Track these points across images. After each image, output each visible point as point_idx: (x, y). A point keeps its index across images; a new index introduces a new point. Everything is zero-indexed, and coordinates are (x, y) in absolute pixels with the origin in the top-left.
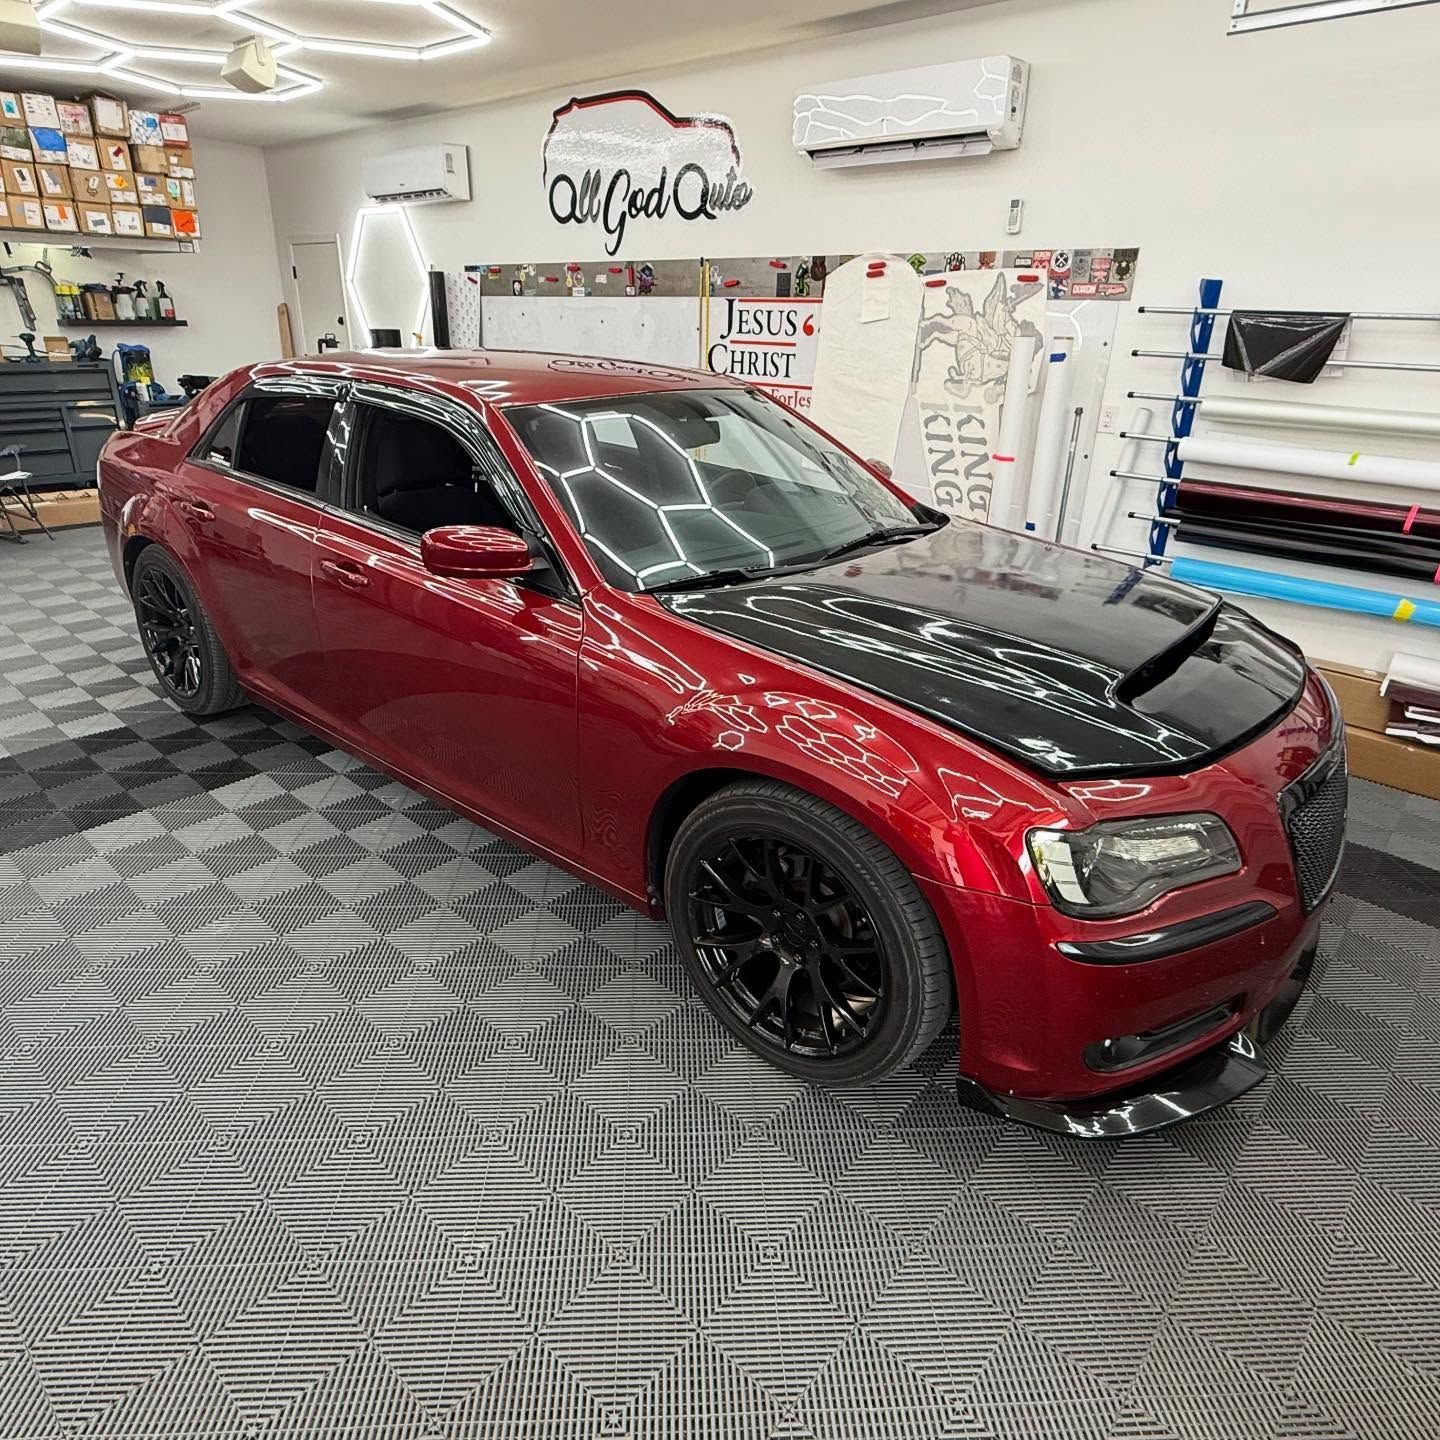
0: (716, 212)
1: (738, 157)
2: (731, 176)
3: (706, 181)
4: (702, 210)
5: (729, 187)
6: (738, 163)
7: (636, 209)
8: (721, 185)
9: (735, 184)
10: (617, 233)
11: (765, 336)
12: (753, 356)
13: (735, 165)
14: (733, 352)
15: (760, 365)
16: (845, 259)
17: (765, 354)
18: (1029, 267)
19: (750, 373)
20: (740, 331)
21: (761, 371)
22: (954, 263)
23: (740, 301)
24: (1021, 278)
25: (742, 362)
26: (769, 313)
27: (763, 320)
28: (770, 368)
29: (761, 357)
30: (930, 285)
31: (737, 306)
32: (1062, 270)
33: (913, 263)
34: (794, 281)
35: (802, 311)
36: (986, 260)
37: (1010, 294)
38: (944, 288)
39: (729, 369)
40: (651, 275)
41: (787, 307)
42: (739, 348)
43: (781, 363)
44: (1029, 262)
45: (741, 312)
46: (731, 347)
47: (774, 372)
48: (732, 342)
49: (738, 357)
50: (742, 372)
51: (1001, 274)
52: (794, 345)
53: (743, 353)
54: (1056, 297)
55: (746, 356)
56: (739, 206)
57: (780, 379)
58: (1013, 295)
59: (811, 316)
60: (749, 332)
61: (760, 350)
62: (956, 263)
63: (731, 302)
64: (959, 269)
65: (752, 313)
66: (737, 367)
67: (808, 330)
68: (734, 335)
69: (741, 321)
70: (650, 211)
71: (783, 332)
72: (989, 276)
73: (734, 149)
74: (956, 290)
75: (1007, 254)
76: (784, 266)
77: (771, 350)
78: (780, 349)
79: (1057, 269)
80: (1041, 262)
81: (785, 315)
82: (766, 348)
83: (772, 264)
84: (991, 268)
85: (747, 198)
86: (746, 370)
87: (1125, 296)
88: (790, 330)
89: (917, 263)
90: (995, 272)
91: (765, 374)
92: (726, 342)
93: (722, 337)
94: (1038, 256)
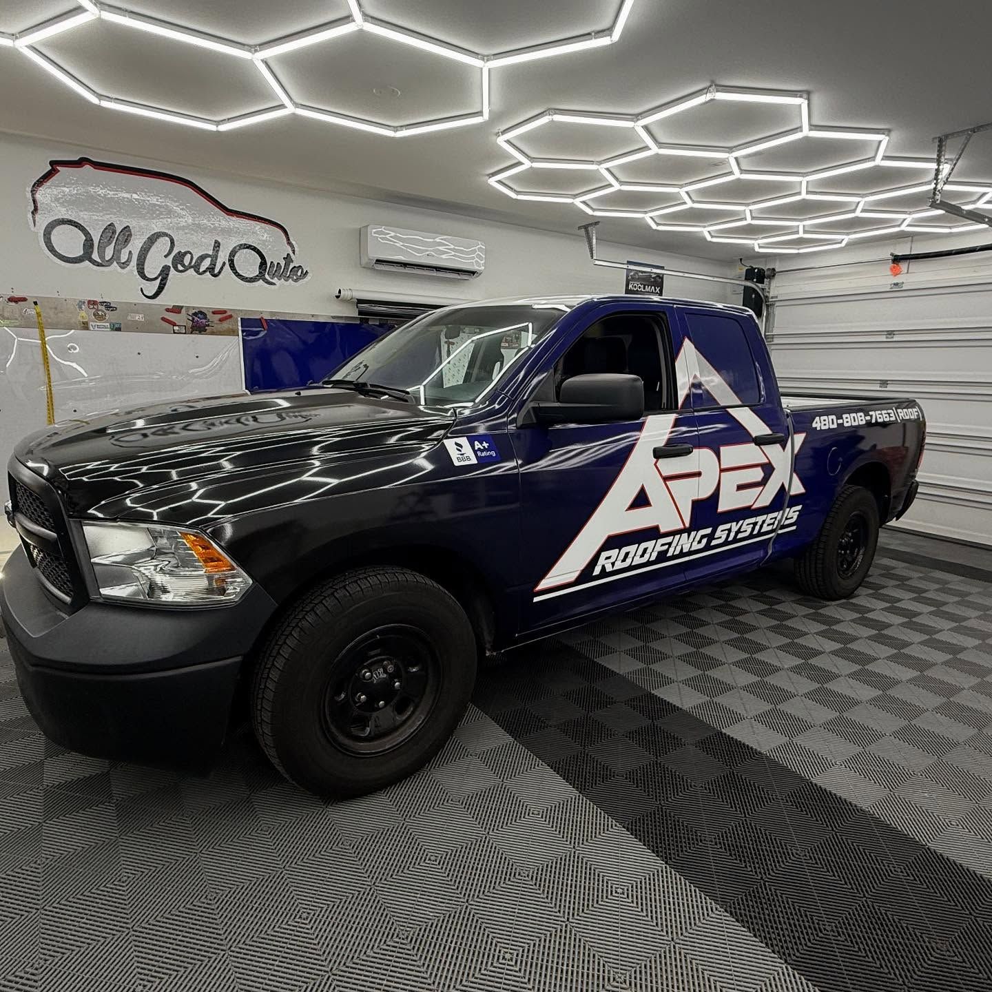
0: (276, 281)
2: (288, 259)
3: (263, 258)
4: (261, 276)
5: (287, 265)
7: (183, 265)
8: (278, 263)
9: (292, 266)
10: (158, 281)
13: (291, 254)
40: (206, 318)
56: (298, 280)
70: (201, 270)
73: (289, 243)
85: (304, 275)
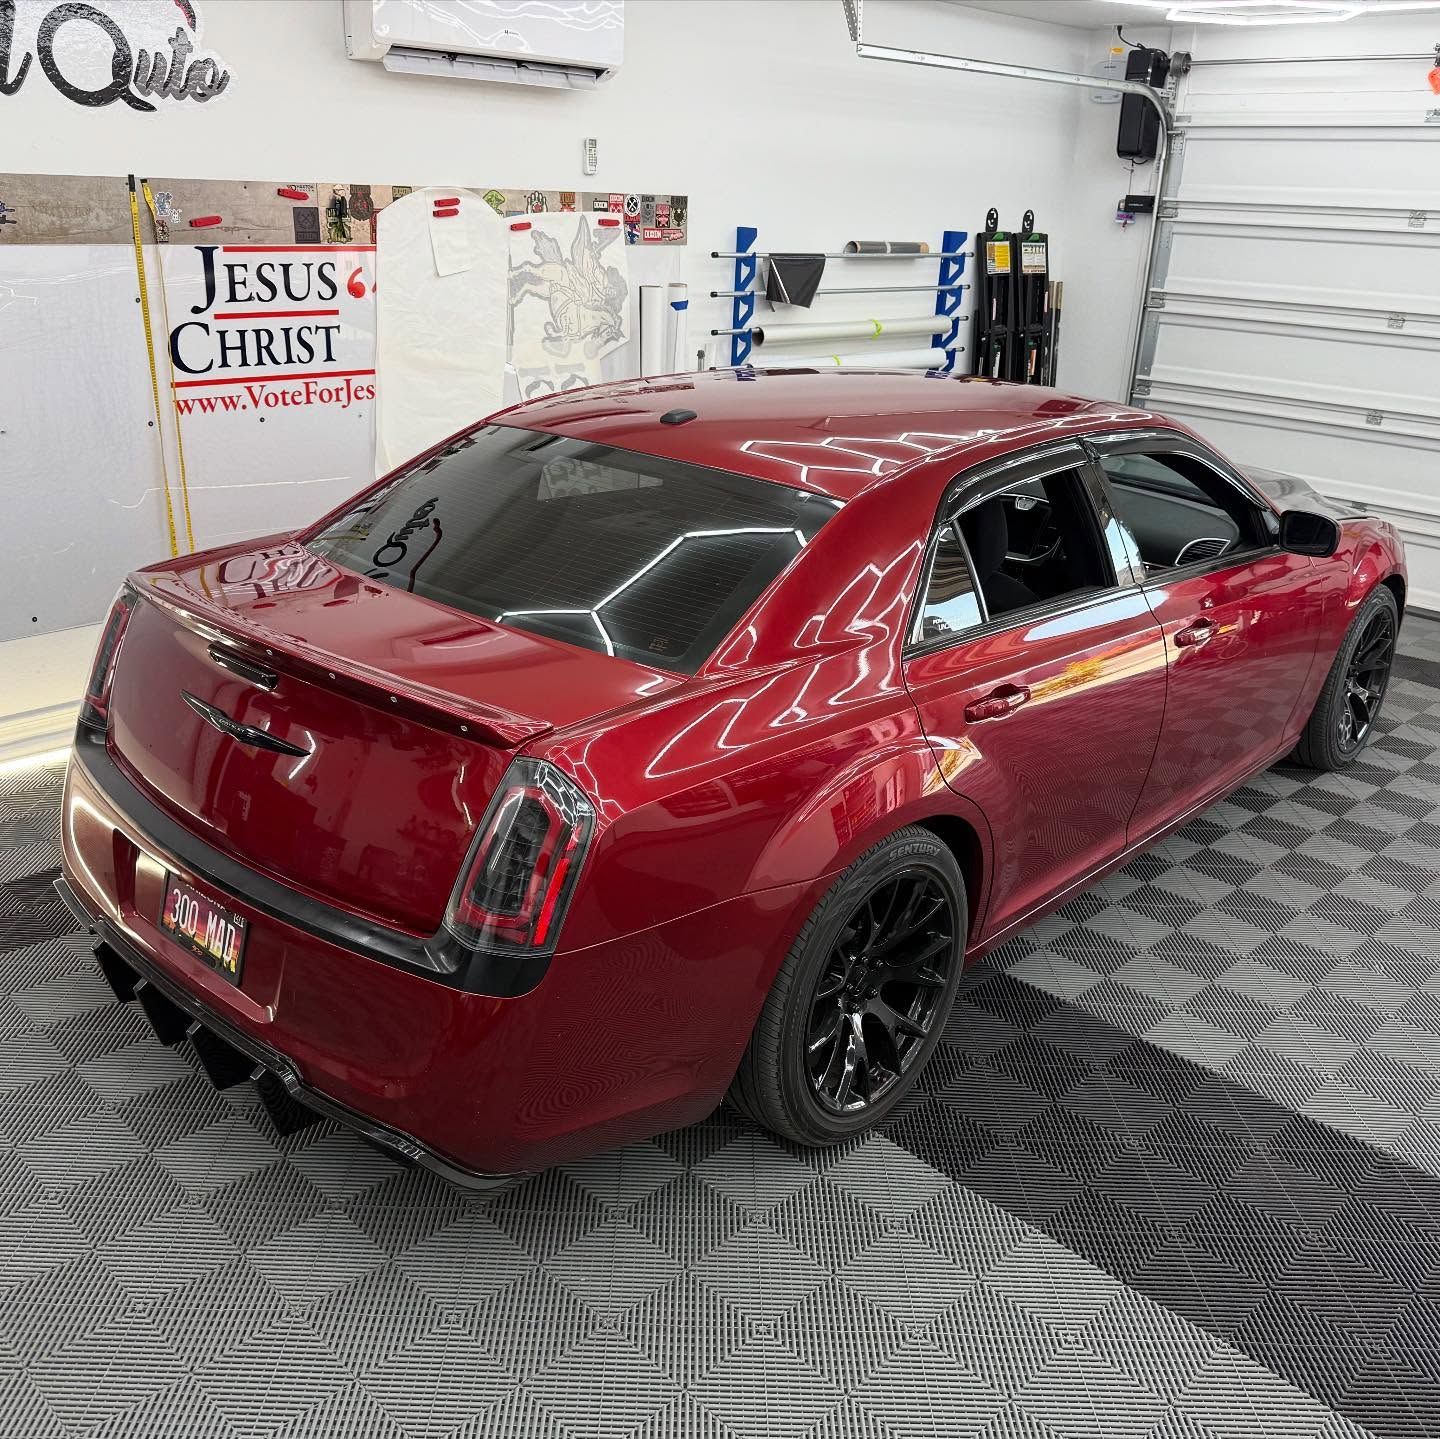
0: (153, 98)
1: (191, 16)
2: (181, 44)
3: (120, 41)
4: (117, 92)
5: (178, 58)
6: (193, 25)
8: (158, 55)
9: (190, 58)
11: (282, 303)
12: (264, 335)
13: (187, 29)
14: (222, 334)
15: (279, 349)
16: (399, 192)
17: (287, 331)
18: (606, 210)
19: (260, 362)
20: (233, 298)
21: (281, 356)
22: (535, 203)
23: (226, 249)
24: (602, 222)
25: (243, 348)
26: (286, 268)
27: (277, 278)
28: (297, 349)
29: (279, 337)
30: (514, 228)
31: (220, 258)
32: (634, 215)
33: (489, 201)
34: (324, 220)
35: (343, 264)
36: (567, 201)
37: (593, 239)
38: (530, 231)
39: (218, 361)
41: (317, 258)
42: (232, 327)
43: (317, 341)
44: (606, 206)
45: (231, 268)
46: (216, 326)
47: (305, 355)
48: (218, 317)
49: (233, 340)
50: (244, 363)
51: (583, 218)
52: (335, 312)
53: (242, 333)
54: (632, 242)
55: (250, 338)
56: (203, 97)
57: (319, 365)
58: (596, 240)
59: (359, 270)
60: (250, 298)
61: (275, 325)
62: (537, 202)
63: (208, 255)
64: (541, 211)
65: (253, 270)
66: (234, 357)
67: (356, 290)
68: (221, 304)
69: (232, 283)
71: (313, 294)
72: (570, 219)
73: (182, 4)
74: (541, 234)
75: (586, 195)
76: (304, 197)
77: (295, 323)
78: (312, 321)
79: (629, 214)
80: (616, 205)
81: (314, 270)
82: (286, 322)
83: (281, 192)
84: (573, 210)
85: (220, 84)
86: (252, 357)
87: (682, 240)
88: (327, 292)
89: (494, 199)
90: (577, 215)
91: (290, 360)
92: (205, 317)
93: (196, 310)
94: (613, 199)
